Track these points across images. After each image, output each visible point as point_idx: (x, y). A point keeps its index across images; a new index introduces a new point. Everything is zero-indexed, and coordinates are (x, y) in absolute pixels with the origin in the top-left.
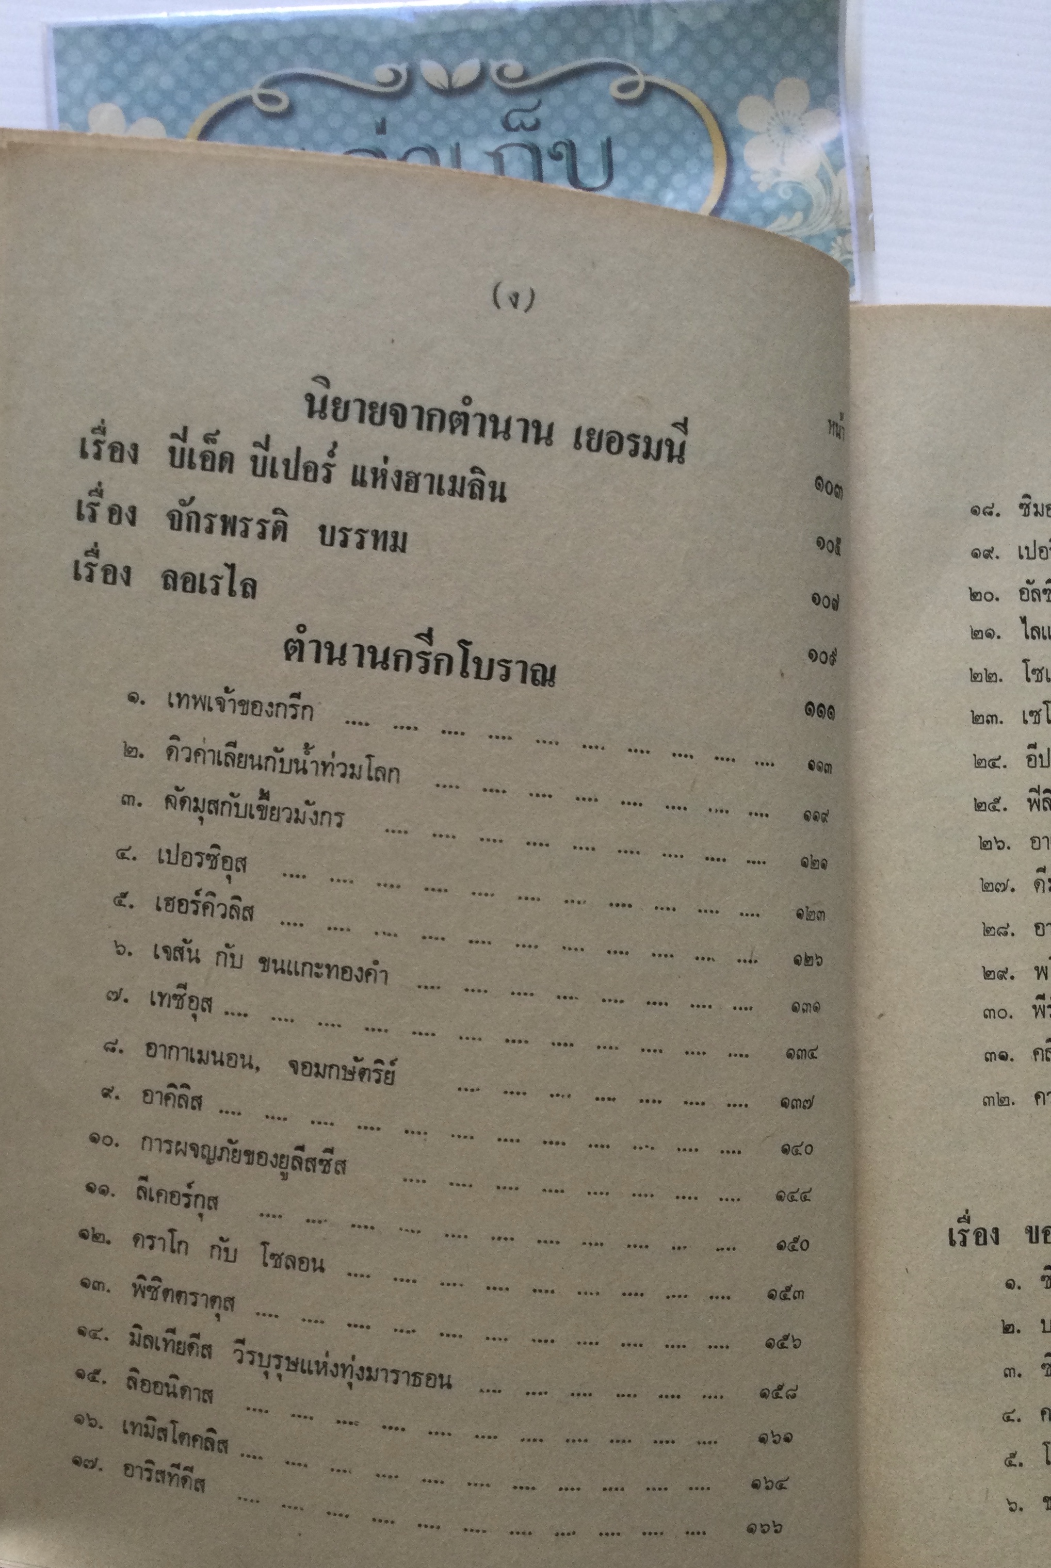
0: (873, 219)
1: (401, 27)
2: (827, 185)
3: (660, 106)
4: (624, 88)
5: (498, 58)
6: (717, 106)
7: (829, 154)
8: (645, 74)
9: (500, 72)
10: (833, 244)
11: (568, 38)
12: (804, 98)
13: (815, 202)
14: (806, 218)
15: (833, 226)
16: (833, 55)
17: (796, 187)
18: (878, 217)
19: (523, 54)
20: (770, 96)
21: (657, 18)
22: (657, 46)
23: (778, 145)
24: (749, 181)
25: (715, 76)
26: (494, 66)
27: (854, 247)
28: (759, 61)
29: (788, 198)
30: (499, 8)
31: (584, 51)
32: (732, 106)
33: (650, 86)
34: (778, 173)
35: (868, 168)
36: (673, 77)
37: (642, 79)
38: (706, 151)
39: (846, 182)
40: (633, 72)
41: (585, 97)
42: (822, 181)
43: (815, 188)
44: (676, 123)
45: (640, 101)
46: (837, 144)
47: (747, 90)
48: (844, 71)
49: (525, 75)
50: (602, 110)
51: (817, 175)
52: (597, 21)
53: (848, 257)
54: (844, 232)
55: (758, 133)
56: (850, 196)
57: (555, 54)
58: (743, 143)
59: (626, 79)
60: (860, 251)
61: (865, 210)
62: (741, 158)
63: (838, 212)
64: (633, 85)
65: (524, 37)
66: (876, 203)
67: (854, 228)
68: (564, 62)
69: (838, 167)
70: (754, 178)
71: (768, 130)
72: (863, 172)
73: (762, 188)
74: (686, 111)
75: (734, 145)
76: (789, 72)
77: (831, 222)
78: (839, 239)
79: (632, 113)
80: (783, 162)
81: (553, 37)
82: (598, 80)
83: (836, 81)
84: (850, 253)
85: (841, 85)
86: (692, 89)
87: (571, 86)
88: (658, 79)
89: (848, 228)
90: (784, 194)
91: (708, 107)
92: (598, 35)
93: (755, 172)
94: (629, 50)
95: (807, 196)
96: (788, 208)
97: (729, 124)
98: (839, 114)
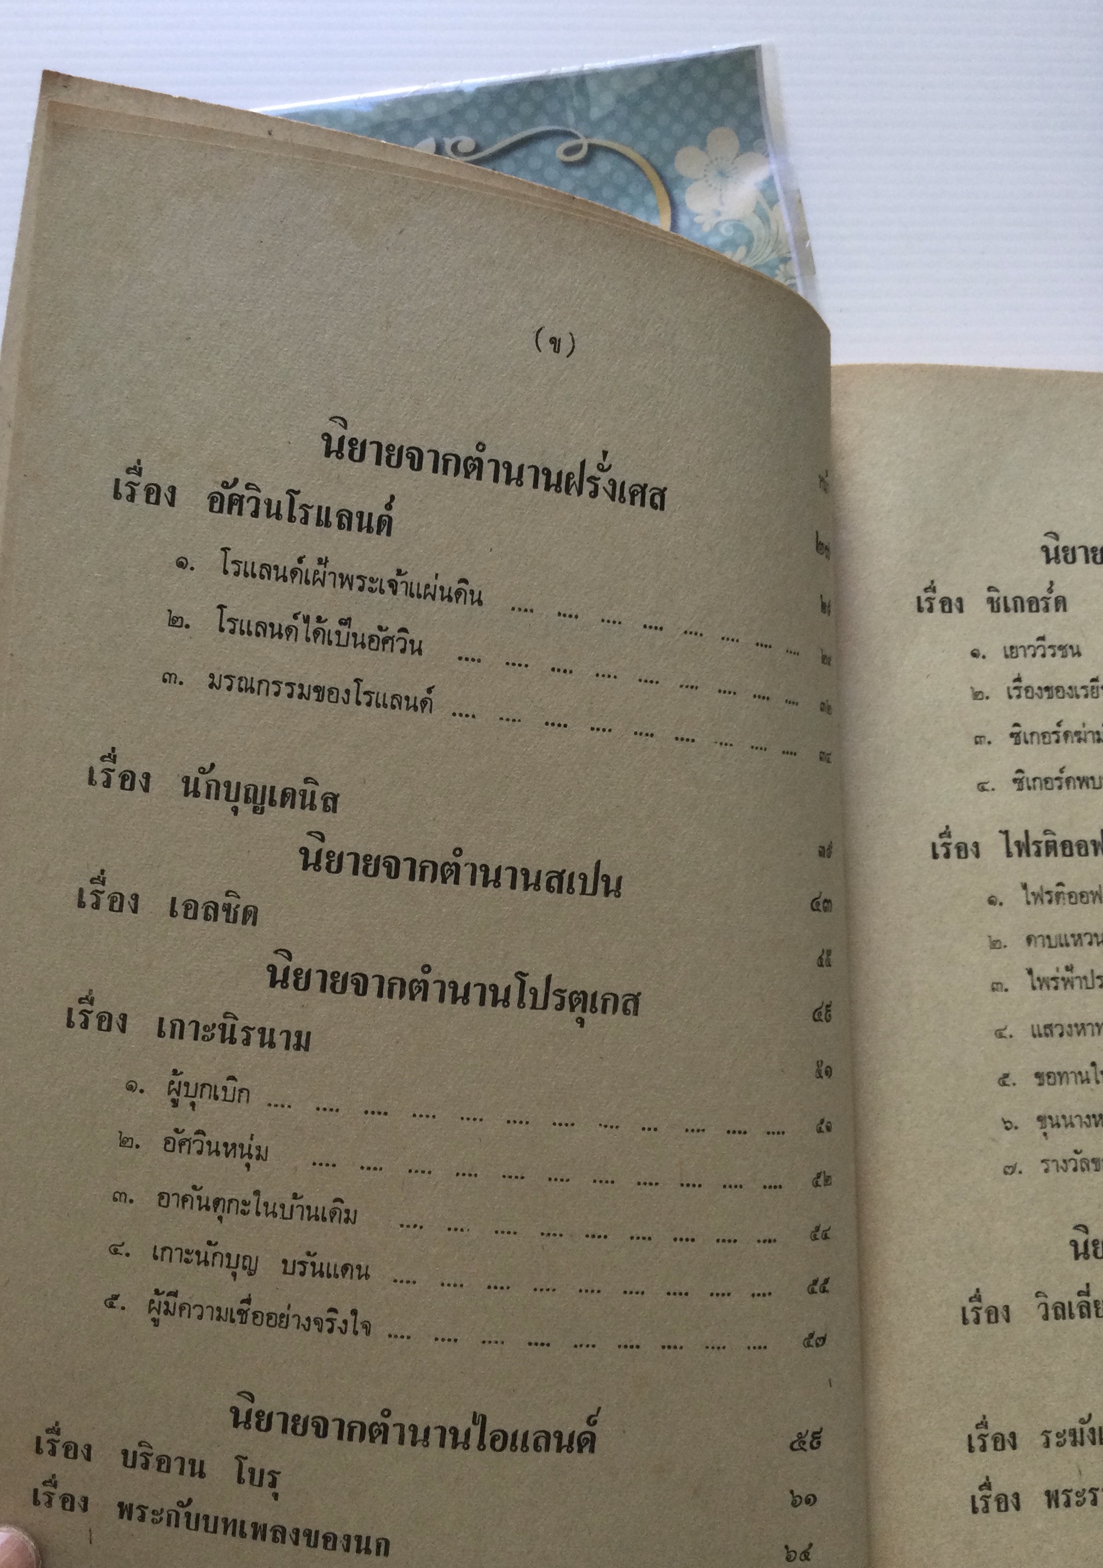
0: (810, 247)
1: (360, 117)
2: (765, 220)
3: (603, 164)
4: (569, 151)
5: (452, 134)
6: (658, 160)
7: (763, 191)
8: (587, 137)
9: (454, 147)
10: (777, 272)
11: (513, 112)
12: (735, 143)
13: (755, 238)
14: (749, 251)
15: (774, 255)
16: (756, 104)
17: (737, 225)
18: (817, 245)
19: (473, 131)
20: (703, 146)
21: (592, 86)
22: (595, 113)
23: (715, 188)
24: (693, 223)
25: (652, 133)
26: (448, 142)
27: (797, 273)
28: (690, 114)
29: (731, 234)
30: (448, 91)
31: (529, 122)
32: (670, 158)
33: (593, 148)
34: (719, 214)
35: (800, 201)
36: (614, 137)
37: (585, 142)
38: (650, 199)
39: (782, 215)
40: (576, 137)
41: (535, 163)
42: (760, 217)
43: (754, 223)
44: (620, 177)
45: (585, 162)
46: (770, 181)
47: (681, 143)
48: (768, 118)
49: (477, 149)
50: (552, 172)
51: (754, 212)
52: (538, 94)
53: (793, 281)
54: (785, 260)
55: (696, 180)
56: (787, 226)
57: (503, 127)
58: (684, 190)
59: (570, 143)
60: (802, 275)
61: (802, 238)
62: (684, 203)
63: (777, 241)
64: (577, 149)
65: (472, 115)
66: (812, 231)
67: (794, 255)
68: (511, 133)
69: (772, 203)
70: (697, 219)
71: (705, 176)
72: (796, 205)
73: (706, 228)
74: (628, 167)
75: (676, 192)
76: (719, 123)
77: (773, 251)
78: (782, 267)
79: (579, 173)
80: (722, 204)
81: (500, 113)
82: (545, 147)
83: (762, 127)
84: (793, 278)
85: (766, 130)
86: (632, 146)
87: (520, 154)
88: (598, 140)
89: (788, 255)
90: (726, 231)
91: (648, 160)
92: (539, 107)
93: (697, 215)
94: (571, 118)
95: (747, 231)
96: (732, 244)
97: (669, 173)
98: (768, 156)
